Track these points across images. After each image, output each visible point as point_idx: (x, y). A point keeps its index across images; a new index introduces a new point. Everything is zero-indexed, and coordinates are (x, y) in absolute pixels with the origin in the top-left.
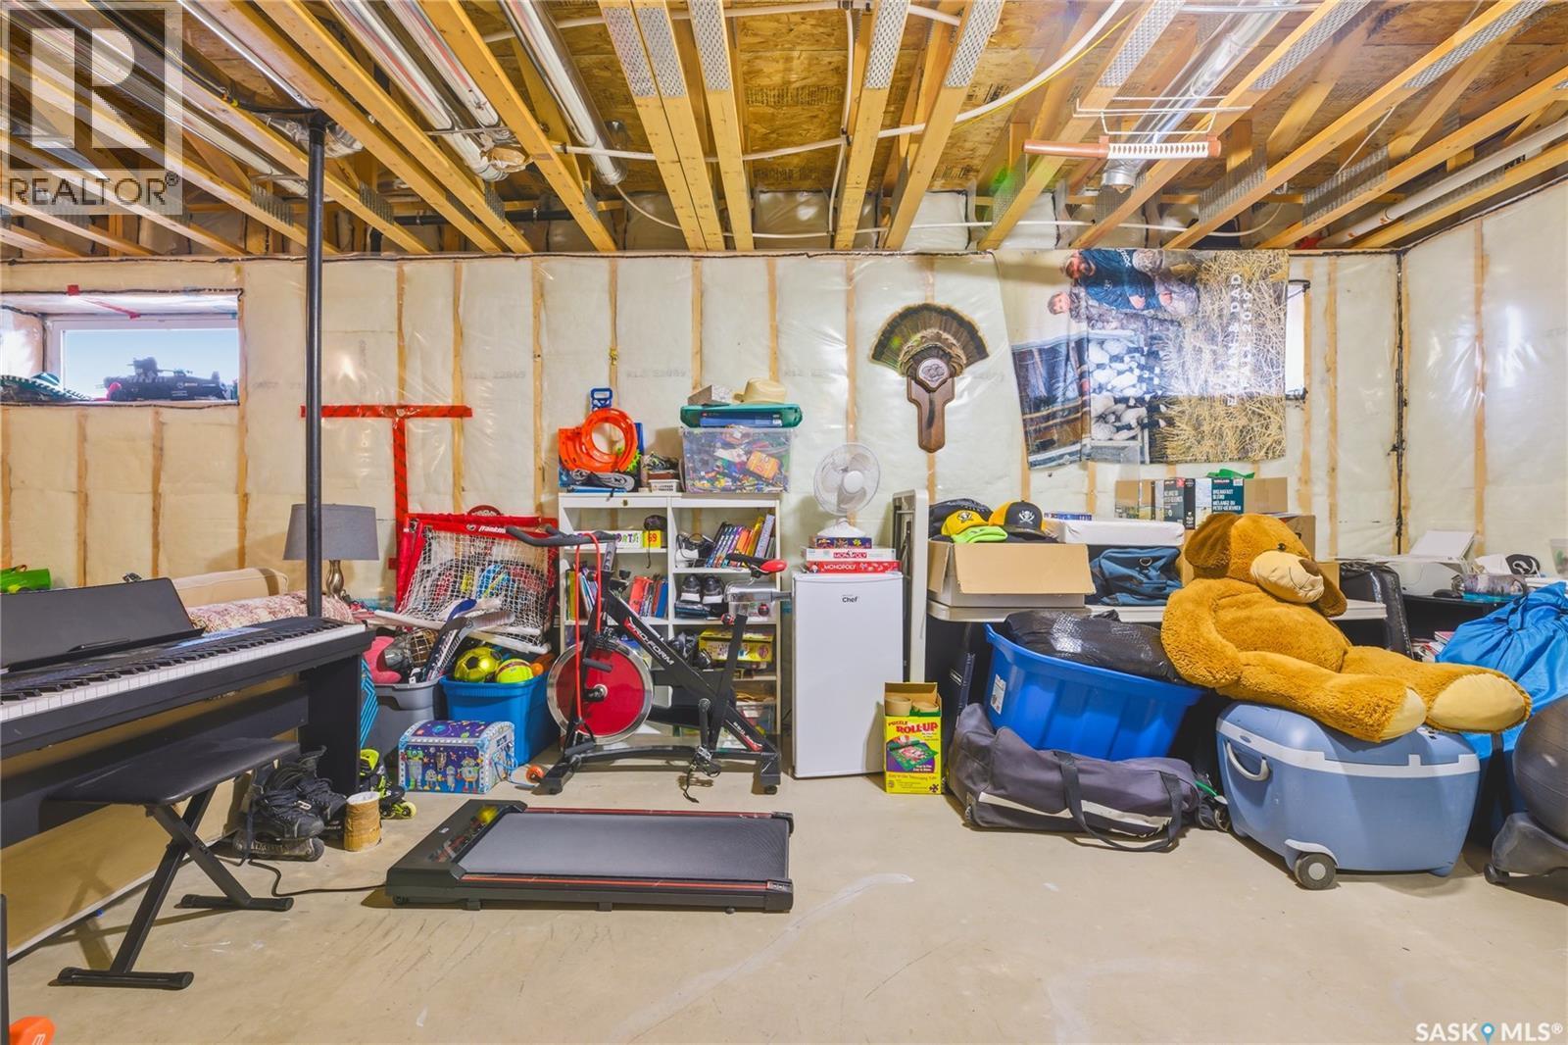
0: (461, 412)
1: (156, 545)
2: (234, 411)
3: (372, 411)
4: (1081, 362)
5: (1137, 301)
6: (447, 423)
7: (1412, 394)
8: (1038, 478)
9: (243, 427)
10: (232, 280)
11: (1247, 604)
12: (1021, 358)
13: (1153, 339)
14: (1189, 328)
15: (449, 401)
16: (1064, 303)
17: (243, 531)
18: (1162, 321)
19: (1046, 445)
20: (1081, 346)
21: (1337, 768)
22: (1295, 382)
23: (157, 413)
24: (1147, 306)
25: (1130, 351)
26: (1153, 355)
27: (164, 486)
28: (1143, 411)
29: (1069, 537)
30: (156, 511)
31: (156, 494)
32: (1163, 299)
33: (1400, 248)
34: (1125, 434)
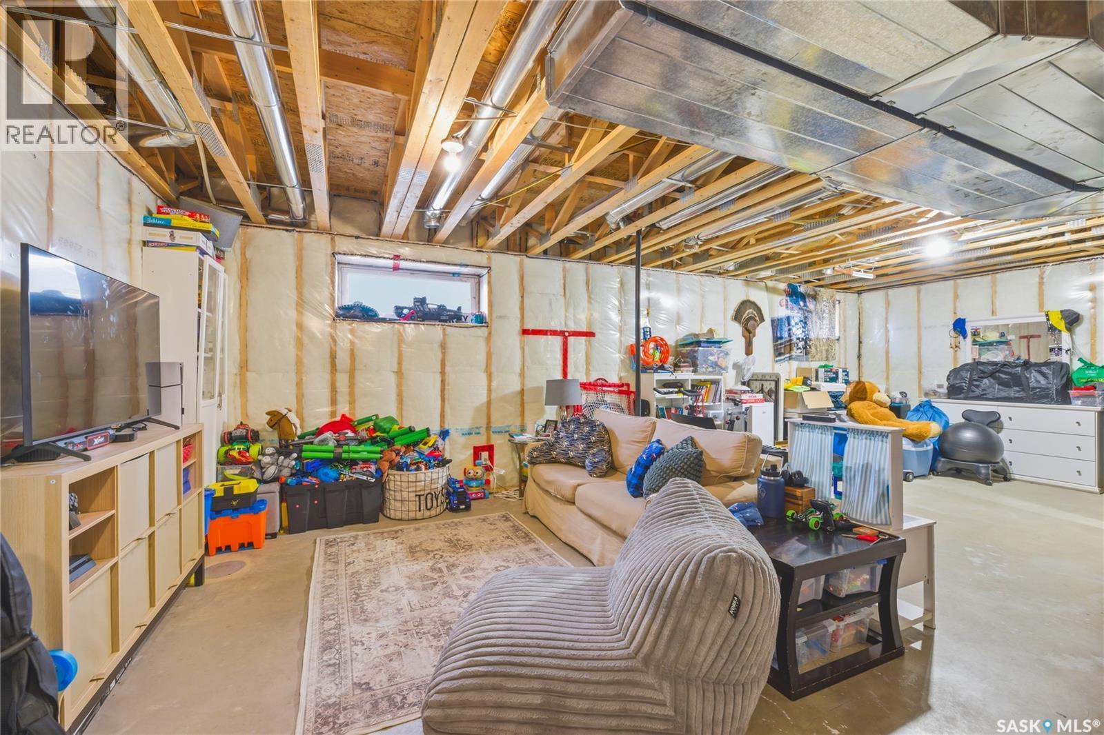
0: (590, 334)
1: (443, 400)
2: (485, 329)
3: (554, 333)
4: (789, 325)
5: (802, 303)
6: (583, 339)
7: (864, 340)
8: (777, 365)
9: (489, 338)
10: (485, 263)
11: (875, 408)
12: (773, 321)
13: (806, 317)
14: (814, 313)
15: (584, 329)
16: (784, 303)
17: (489, 390)
18: (808, 311)
19: (780, 354)
20: (788, 318)
21: (914, 449)
22: (837, 335)
23: (444, 329)
24: (804, 306)
25: (801, 321)
26: (805, 323)
27: (447, 369)
28: (803, 343)
29: (822, 389)
30: (443, 382)
31: (443, 373)
32: (808, 304)
33: (859, 293)
34: (799, 351)
